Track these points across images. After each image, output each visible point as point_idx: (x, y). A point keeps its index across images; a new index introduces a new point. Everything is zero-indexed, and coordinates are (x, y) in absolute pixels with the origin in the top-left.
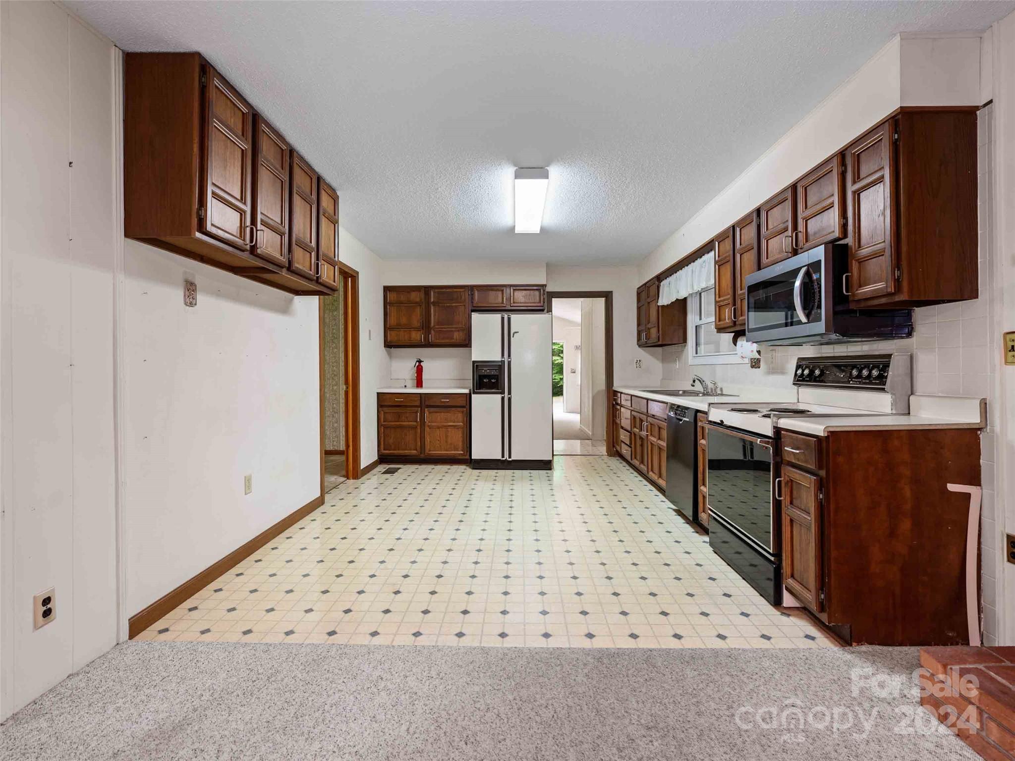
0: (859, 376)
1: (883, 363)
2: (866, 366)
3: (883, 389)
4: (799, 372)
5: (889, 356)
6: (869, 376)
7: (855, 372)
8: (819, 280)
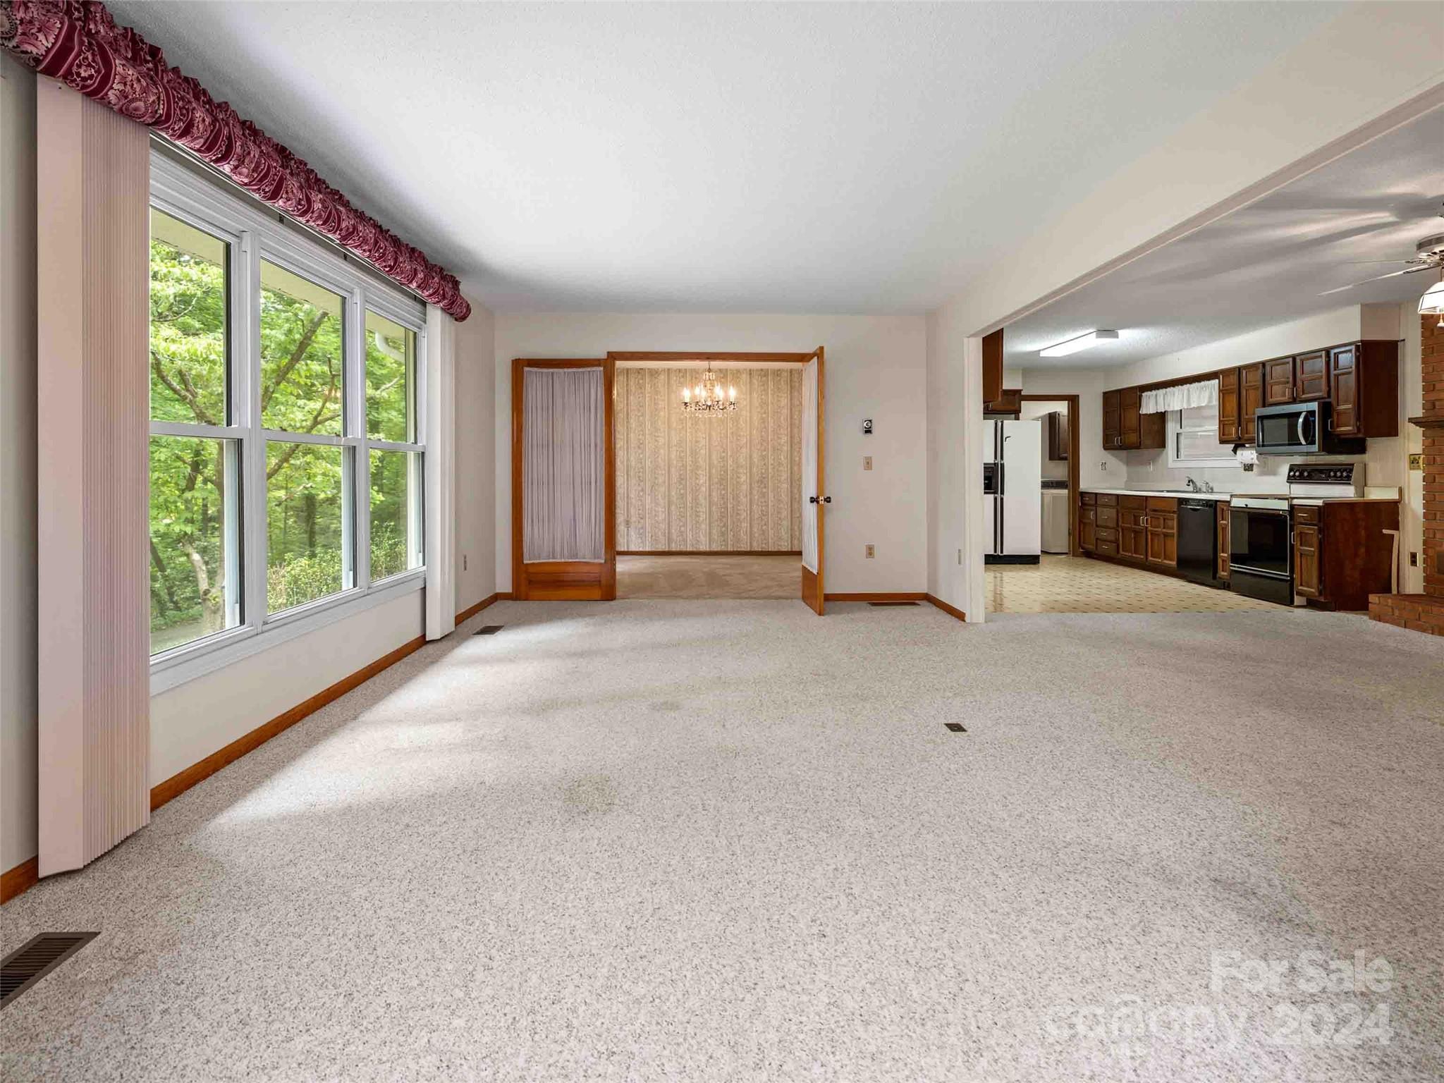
0: (1335, 476)
1: (1349, 469)
2: (1339, 470)
3: (1350, 484)
4: (1292, 474)
5: (1353, 465)
6: (1341, 476)
7: (1332, 474)
8: (1314, 421)
